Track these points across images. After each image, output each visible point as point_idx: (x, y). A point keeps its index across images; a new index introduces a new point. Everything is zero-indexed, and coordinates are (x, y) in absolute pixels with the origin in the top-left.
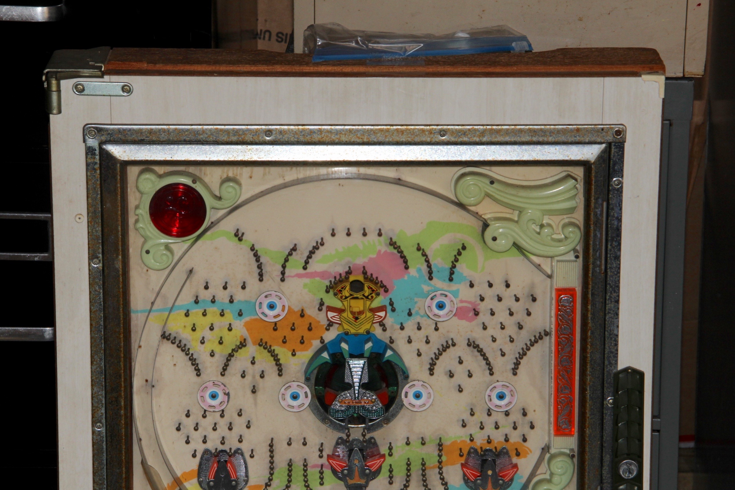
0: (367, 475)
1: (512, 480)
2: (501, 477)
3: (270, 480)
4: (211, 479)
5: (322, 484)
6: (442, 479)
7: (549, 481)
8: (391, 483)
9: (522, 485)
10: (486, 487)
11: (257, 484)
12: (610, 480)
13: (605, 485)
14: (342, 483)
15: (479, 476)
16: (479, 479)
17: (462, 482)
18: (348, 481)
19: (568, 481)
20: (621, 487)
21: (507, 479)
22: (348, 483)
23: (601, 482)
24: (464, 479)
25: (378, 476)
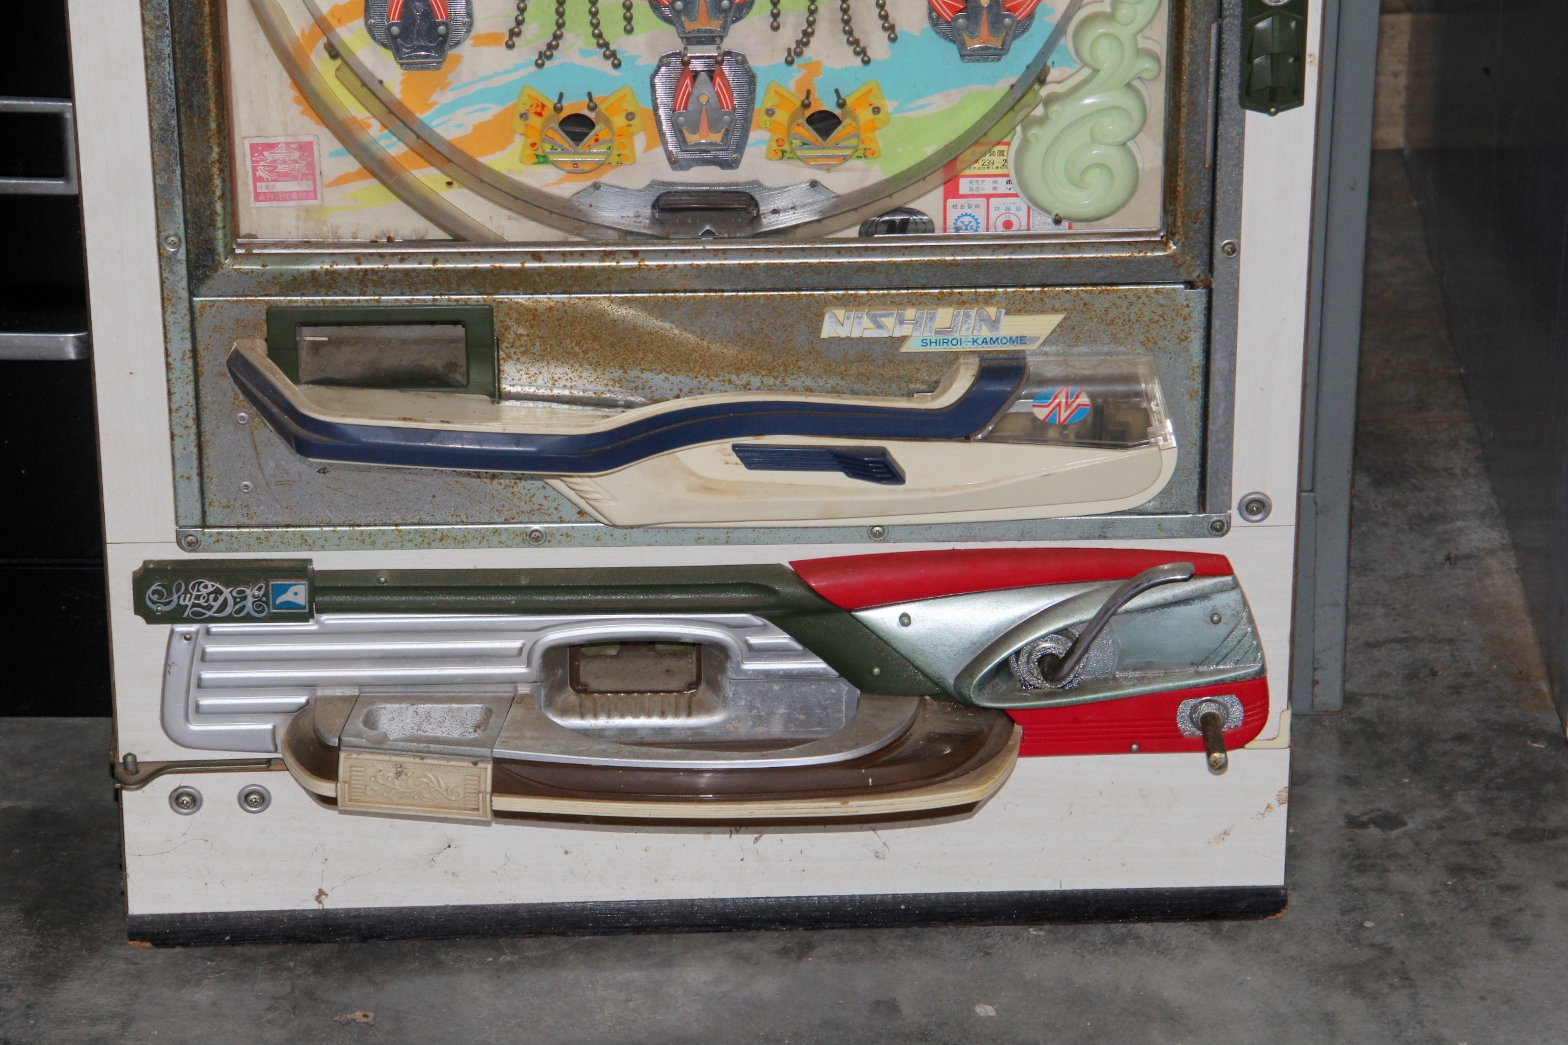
0: (726, 11)
1: (1030, 16)
2: (1008, 10)
3: (519, 23)
4: (393, 19)
5: (629, 31)
6: (885, 18)
7: (1110, 17)
8: (775, 28)
9: (1052, 28)
10: (976, 34)
11: (492, 31)
12: (1238, 10)
13: (1227, 20)
14: (672, 28)
15: (961, 11)
16: (963, 17)
17: (926, 24)
18: (685, 24)
19: (1149, 16)
20: (1260, 25)
21: (1020, 15)
22: (684, 28)
23: (1220, 15)
24: (930, 17)
25: (747, 13)
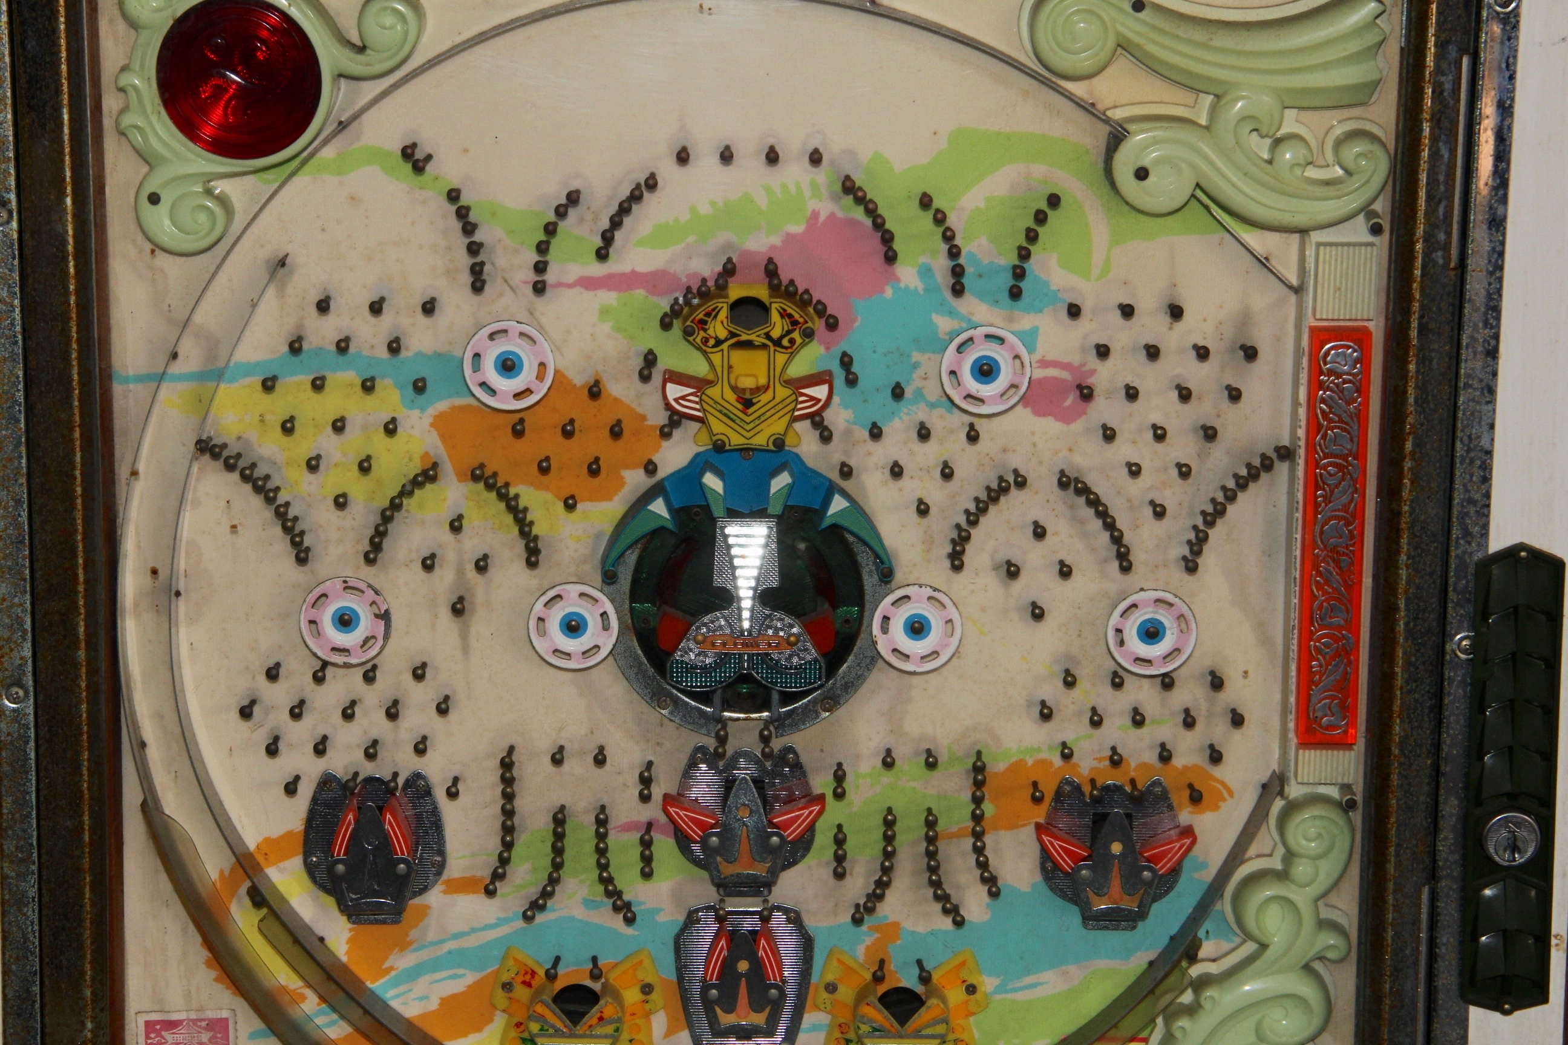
0: (773, 851)
1: (1175, 872)
2: (1148, 860)
3: (504, 861)
4: (339, 855)
5: (647, 875)
6: (983, 865)
7: (1283, 876)
8: (839, 875)
9: (1205, 887)
10: (1105, 890)
11: (468, 874)
12: (1456, 872)
13: (1443, 883)
14: (705, 874)
15: (1085, 859)
16: (1087, 867)
17: (1038, 877)
18: (720, 867)
19: (1336, 874)
20: (1488, 892)
21: (1163, 868)
22: (719, 871)
23: (1433, 876)
24: (1043, 868)
25: (804, 856)
